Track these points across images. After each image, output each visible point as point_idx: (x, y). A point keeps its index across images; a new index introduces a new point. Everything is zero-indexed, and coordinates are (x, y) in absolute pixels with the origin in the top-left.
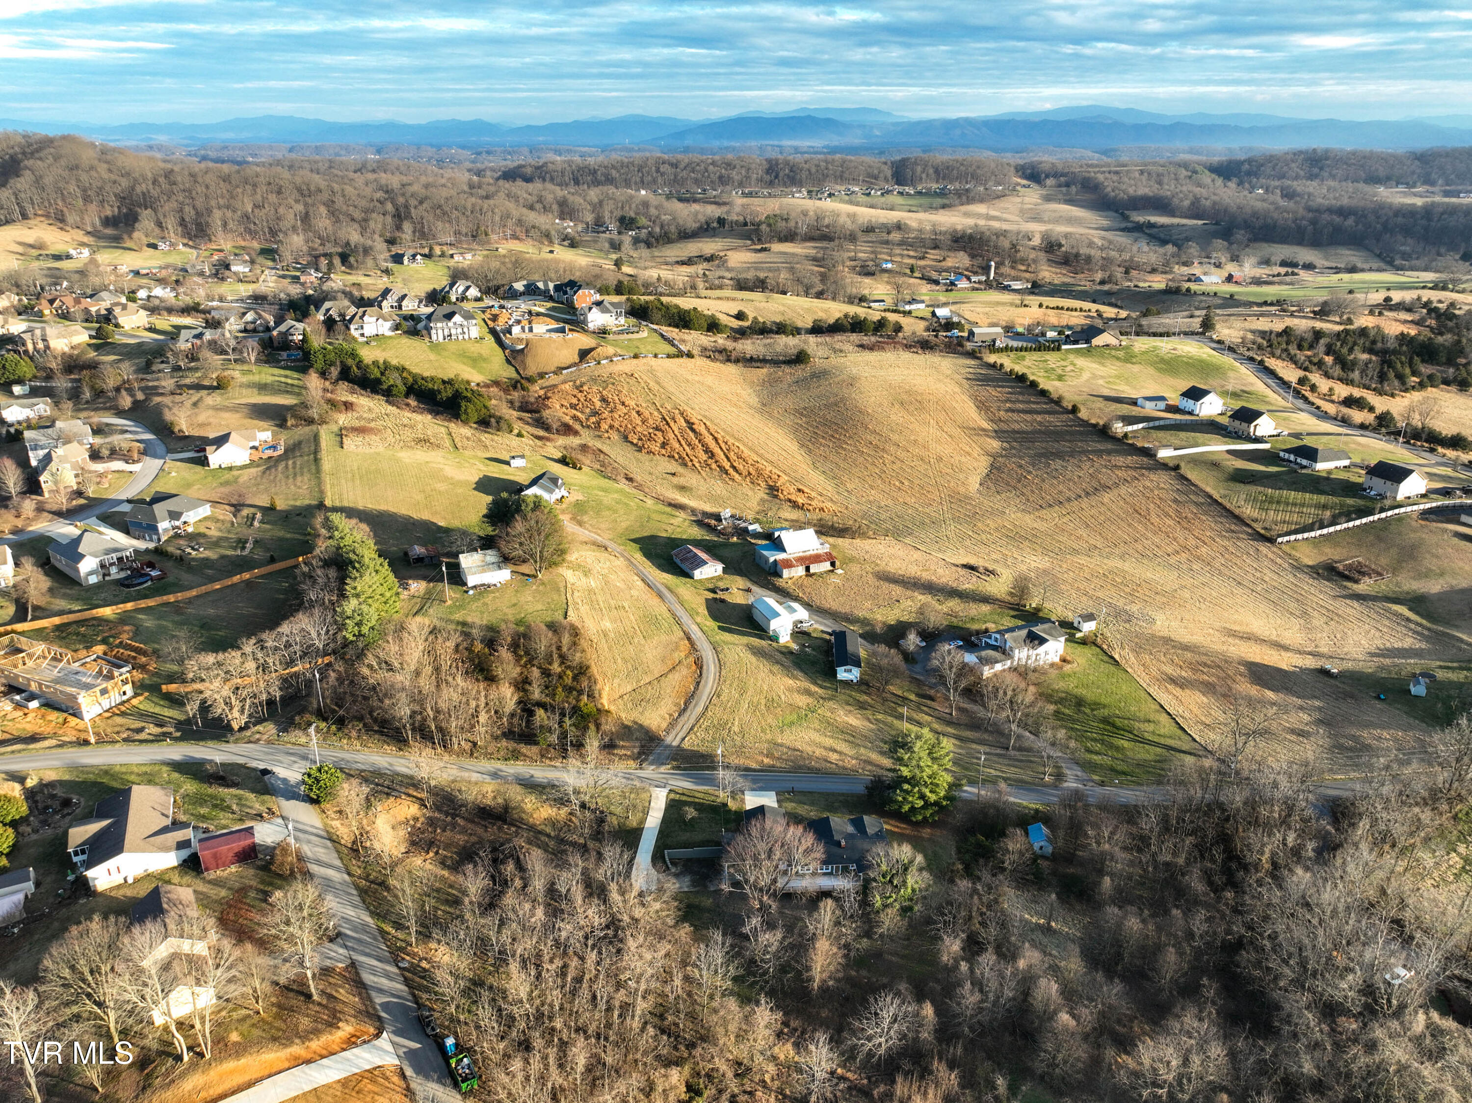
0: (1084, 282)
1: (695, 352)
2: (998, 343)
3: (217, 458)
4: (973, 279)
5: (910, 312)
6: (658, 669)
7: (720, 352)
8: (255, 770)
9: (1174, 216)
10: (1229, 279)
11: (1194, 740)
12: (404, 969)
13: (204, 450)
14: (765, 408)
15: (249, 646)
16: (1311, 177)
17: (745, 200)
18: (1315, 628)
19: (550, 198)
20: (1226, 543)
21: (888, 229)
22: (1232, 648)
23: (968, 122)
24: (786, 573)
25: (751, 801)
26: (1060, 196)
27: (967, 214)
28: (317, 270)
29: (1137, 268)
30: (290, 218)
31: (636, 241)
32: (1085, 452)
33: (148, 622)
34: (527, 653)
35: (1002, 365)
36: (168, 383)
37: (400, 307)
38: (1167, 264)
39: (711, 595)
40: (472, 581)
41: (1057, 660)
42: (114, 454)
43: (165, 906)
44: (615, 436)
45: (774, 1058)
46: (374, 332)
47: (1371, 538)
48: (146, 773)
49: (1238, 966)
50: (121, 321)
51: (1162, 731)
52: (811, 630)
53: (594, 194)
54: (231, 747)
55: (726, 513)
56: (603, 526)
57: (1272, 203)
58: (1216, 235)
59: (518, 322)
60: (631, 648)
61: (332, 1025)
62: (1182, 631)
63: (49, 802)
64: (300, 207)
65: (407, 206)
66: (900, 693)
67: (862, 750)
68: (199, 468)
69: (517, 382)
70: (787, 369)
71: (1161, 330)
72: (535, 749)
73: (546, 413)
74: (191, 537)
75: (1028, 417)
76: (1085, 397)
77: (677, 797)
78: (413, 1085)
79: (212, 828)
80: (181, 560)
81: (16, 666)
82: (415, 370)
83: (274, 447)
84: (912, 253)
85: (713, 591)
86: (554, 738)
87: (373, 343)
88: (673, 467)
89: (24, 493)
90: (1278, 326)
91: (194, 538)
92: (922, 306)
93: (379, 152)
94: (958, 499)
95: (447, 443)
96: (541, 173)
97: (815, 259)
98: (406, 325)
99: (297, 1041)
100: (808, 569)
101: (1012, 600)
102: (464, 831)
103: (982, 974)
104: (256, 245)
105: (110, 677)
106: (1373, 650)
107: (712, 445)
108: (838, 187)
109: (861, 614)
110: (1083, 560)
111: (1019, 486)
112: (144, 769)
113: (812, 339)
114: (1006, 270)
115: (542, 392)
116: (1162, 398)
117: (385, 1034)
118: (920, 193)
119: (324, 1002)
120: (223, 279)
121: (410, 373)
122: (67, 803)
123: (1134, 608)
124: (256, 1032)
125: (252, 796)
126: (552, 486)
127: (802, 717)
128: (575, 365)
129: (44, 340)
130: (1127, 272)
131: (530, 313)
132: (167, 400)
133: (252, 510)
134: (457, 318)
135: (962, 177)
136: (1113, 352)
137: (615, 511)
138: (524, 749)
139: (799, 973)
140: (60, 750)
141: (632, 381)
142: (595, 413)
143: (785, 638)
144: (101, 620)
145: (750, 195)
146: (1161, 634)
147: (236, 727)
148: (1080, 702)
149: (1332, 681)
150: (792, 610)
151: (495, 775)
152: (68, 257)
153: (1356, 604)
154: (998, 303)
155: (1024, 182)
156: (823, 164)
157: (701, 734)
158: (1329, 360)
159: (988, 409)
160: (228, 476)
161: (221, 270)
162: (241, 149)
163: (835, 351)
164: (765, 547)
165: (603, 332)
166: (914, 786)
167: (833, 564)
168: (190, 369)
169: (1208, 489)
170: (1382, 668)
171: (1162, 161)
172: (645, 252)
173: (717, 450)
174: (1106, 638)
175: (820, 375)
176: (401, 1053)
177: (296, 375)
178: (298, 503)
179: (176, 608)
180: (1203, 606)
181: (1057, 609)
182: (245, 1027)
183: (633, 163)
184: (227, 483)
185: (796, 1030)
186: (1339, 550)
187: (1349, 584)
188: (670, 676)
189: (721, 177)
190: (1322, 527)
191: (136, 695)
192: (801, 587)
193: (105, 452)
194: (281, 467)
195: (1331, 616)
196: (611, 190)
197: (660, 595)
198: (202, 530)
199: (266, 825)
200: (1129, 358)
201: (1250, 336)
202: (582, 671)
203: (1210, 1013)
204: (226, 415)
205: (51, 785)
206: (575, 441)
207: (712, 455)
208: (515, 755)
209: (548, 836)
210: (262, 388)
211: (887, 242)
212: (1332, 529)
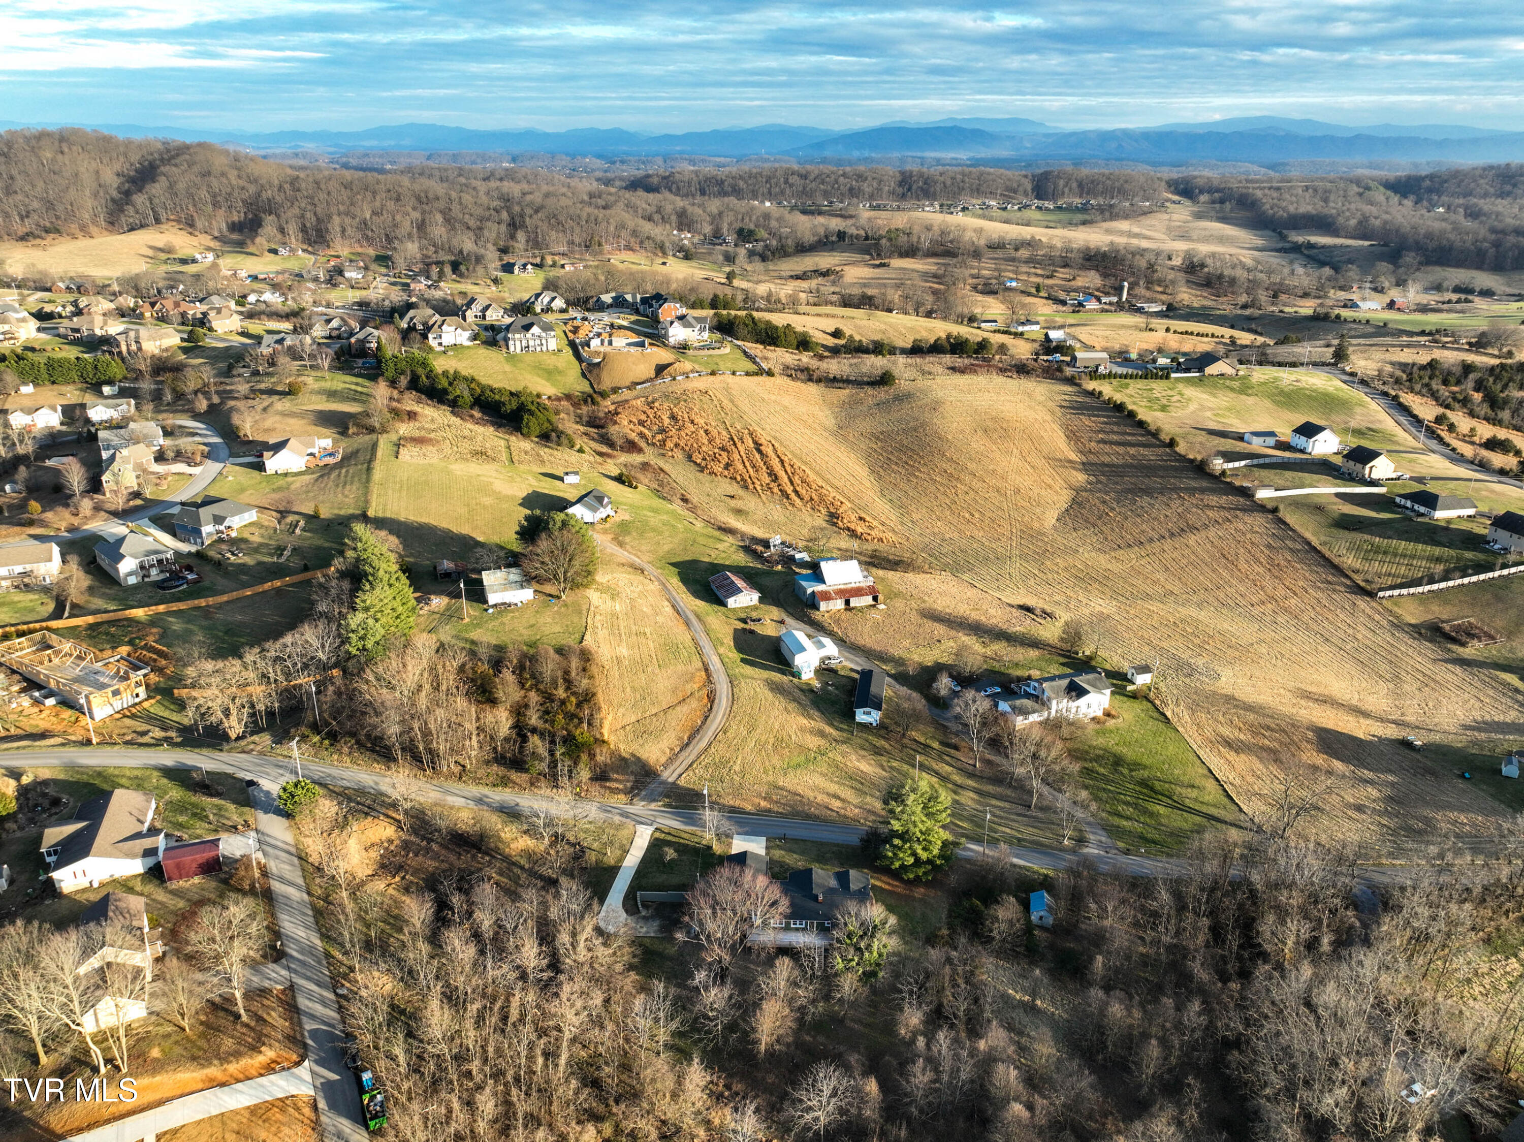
0: (1225, 306)
1: (776, 370)
2: (1101, 369)
3: (274, 463)
4: (1104, 300)
5: (1022, 334)
6: (667, 700)
7: (802, 371)
8: (241, 780)
9: (1338, 236)
10: (1391, 305)
11: (1241, 810)
12: (341, 996)
13: (261, 456)
14: (841, 431)
15: (251, 656)
16: (1502, 195)
17: (872, 214)
18: (1405, 694)
19: (669, 208)
20: (1320, 595)
21: (1019, 245)
22: (1303, 712)
23: (1126, 134)
24: (823, 606)
25: (738, 845)
26: (1213, 214)
27: (1108, 231)
28: (428, 277)
29: (1287, 291)
30: (406, 226)
31: (751, 254)
32: (1175, 489)
33: (177, 625)
34: (533, 676)
35: (1100, 393)
36: (242, 388)
37: (484, 317)
38: (1321, 288)
39: (741, 625)
40: (493, 599)
41: (1100, 713)
42: (179, 456)
43: (111, 914)
44: (679, 454)
45: (708, 1123)
46: (452, 342)
47: (1488, 596)
48: (136, 777)
49: (1227, 1067)
50: (215, 325)
51: (1207, 798)
52: (839, 667)
53: (714, 205)
54: (224, 756)
55: (776, 540)
56: (644, 548)
57: (1453, 223)
58: (1381, 257)
59: (599, 335)
60: (643, 677)
61: (255, 1049)
62: (1249, 689)
63: (40, 800)
64: (416, 215)
65: (522, 216)
66: (922, 740)
67: (869, 799)
68: (255, 473)
69: (590, 396)
70: (870, 391)
71: (1291, 359)
72: (525, 776)
73: (613, 430)
74: (233, 542)
75: (1120, 450)
76: (1187, 429)
77: (662, 836)
78: (324, 1119)
79: (185, 836)
80: (219, 565)
81: (42, 663)
82: (484, 380)
83: (331, 455)
84: (1039, 272)
85: (744, 621)
86: (544, 766)
87: (450, 353)
88: (734, 489)
89: (88, 492)
90: (1423, 358)
91: (237, 543)
92: (1036, 328)
93: (514, 160)
94: (1031, 535)
95: (504, 456)
96: (668, 183)
97: (935, 276)
98: (484, 335)
99: (216, 1062)
100: (847, 602)
101: (1064, 646)
102: (436, 857)
103: (939, 1052)
104: (372, 252)
105: (126, 678)
106: (1468, 722)
107: (777, 467)
108: (974, 201)
109: (897, 653)
110: (1154, 606)
111: (1099, 523)
112: (136, 773)
113: (901, 360)
114: (1141, 291)
115: (612, 408)
116: (1272, 434)
117: (306, 1063)
118: (1060, 208)
119: (253, 1024)
120: (335, 286)
121: (479, 384)
122: (56, 802)
123: (1200, 662)
124: (178, 1050)
125: (232, 807)
126: (596, 504)
127: (810, 759)
128: (650, 380)
129: (137, 342)
130: (1275, 296)
131: (612, 326)
132: (240, 404)
133: (297, 517)
134: (535, 330)
135: (1109, 191)
136: (1228, 383)
137: (660, 533)
138: (514, 776)
139: (746, 1034)
140: (62, 749)
141: (705, 399)
142: (662, 431)
143: (808, 675)
144: (132, 621)
145: (878, 208)
146: (1224, 691)
147: (233, 735)
148: (1118, 761)
149: (1414, 754)
150: (821, 645)
151: (480, 801)
152: (194, 261)
153: (1458, 670)
154: (1123, 327)
155: (1176, 198)
156: (959, 177)
157: (700, 771)
158: (1477, 397)
159: (1078, 439)
160: (281, 482)
161: (335, 276)
162: (381, 156)
163: (924, 373)
164: (806, 578)
165: (683, 348)
166: (905, 842)
167: (875, 599)
168: (268, 374)
169: (1308, 535)
170: (1474, 743)
171: (1332, 175)
172: (758, 266)
173: (781, 474)
174: (1160, 693)
175: (903, 398)
176: (318, 1084)
177: (366, 383)
178: (342, 512)
179: (206, 612)
180: (1279, 663)
181: (1113, 658)
182: (167, 1044)
183: (761, 174)
184: (280, 489)
185: (737, 1094)
186: (1449, 608)
187: (1454, 647)
188: (678, 708)
189: (851, 189)
190: (1432, 581)
191: (149, 697)
192: (837, 621)
193: (170, 454)
194: (333, 475)
195: (1427, 682)
196: (732, 201)
197: (687, 623)
198: (246, 535)
199: (239, 838)
200: (1245, 388)
201: (1388, 368)
202: (587, 698)
203: (1192, 1117)
204: (292, 421)
205: (45, 783)
206: (637, 459)
207: (774, 477)
208: (504, 782)
209: (522, 868)
210: (332, 395)
211: (1013, 260)
212: (1443, 585)
